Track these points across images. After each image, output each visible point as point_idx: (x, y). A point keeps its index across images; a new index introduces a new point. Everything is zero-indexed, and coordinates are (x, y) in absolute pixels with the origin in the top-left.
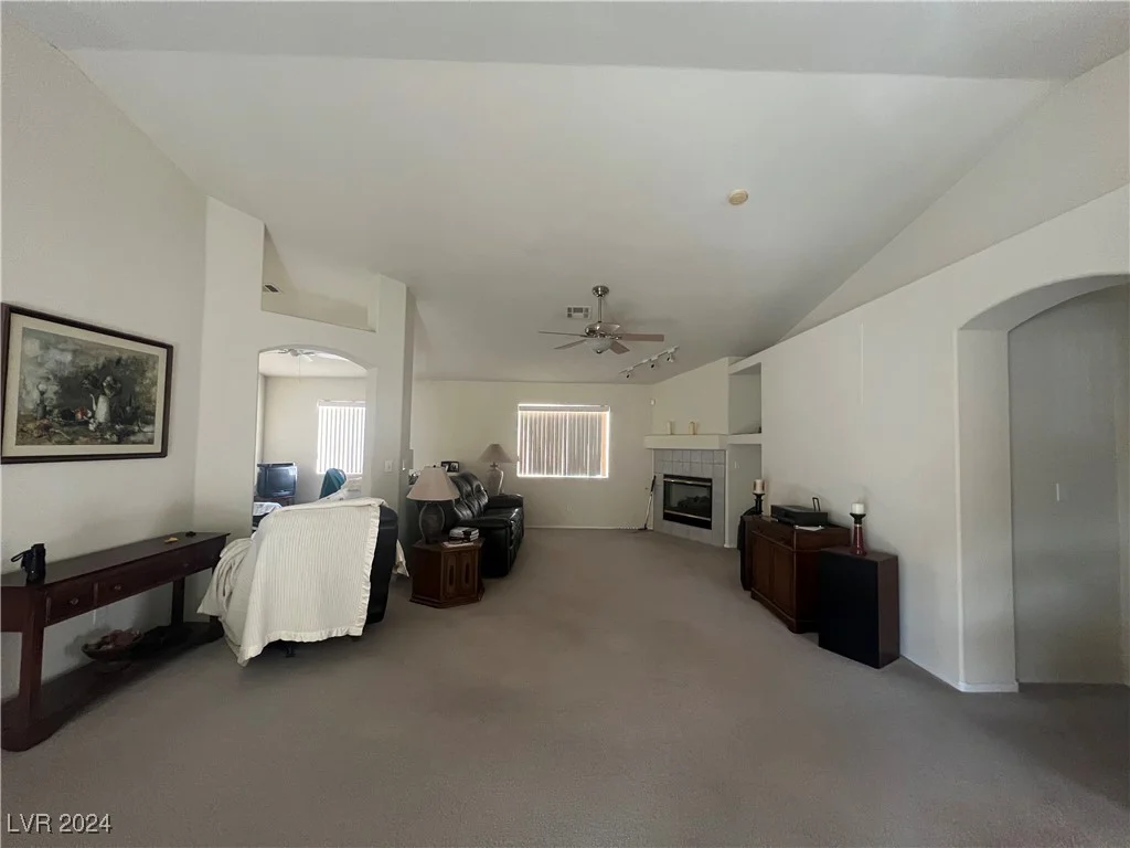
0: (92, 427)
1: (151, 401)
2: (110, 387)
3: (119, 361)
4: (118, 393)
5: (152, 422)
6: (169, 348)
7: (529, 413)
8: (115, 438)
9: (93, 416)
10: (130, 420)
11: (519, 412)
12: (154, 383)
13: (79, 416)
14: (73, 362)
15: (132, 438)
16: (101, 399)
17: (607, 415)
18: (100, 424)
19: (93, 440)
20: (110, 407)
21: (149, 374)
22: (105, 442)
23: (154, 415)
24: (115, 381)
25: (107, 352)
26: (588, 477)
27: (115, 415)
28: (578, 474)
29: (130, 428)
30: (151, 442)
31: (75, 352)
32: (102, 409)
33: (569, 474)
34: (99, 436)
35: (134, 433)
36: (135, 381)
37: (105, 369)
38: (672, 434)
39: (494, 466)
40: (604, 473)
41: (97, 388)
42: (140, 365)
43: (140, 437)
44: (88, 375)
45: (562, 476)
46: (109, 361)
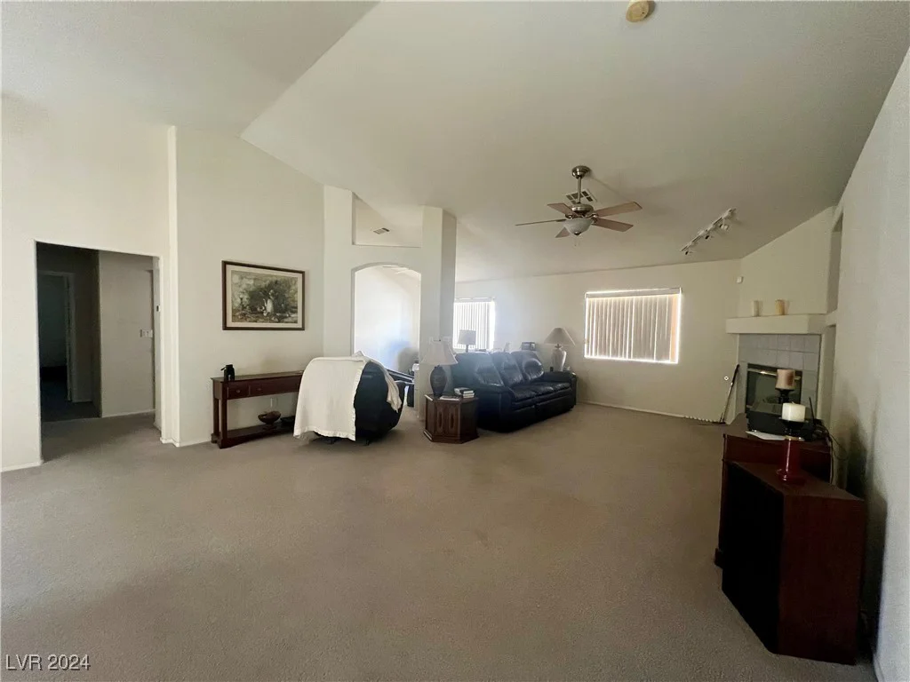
0: (265, 314)
1: (295, 301)
2: (272, 295)
3: (276, 282)
4: (277, 298)
5: (296, 312)
6: (302, 273)
7: (598, 299)
8: (277, 320)
9: (265, 309)
10: (284, 311)
11: (587, 299)
12: (296, 292)
13: (259, 309)
14: (254, 284)
15: (286, 320)
16: (269, 301)
17: (678, 299)
18: (268, 313)
19: (266, 321)
20: (274, 304)
21: (293, 287)
22: (271, 321)
23: (296, 308)
24: (275, 292)
25: (270, 279)
26: (654, 361)
27: (276, 308)
28: (643, 357)
29: (284, 315)
30: (296, 322)
31: (255, 279)
32: (269, 306)
33: (634, 357)
34: (269, 318)
35: (286, 317)
36: (285, 291)
37: (270, 287)
38: (758, 315)
39: (558, 347)
40: (674, 359)
41: (267, 296)
42: (288, 284)
43: (290, 319)
44: (261, 289)
45: (627, 359)
46: (271, 282)
